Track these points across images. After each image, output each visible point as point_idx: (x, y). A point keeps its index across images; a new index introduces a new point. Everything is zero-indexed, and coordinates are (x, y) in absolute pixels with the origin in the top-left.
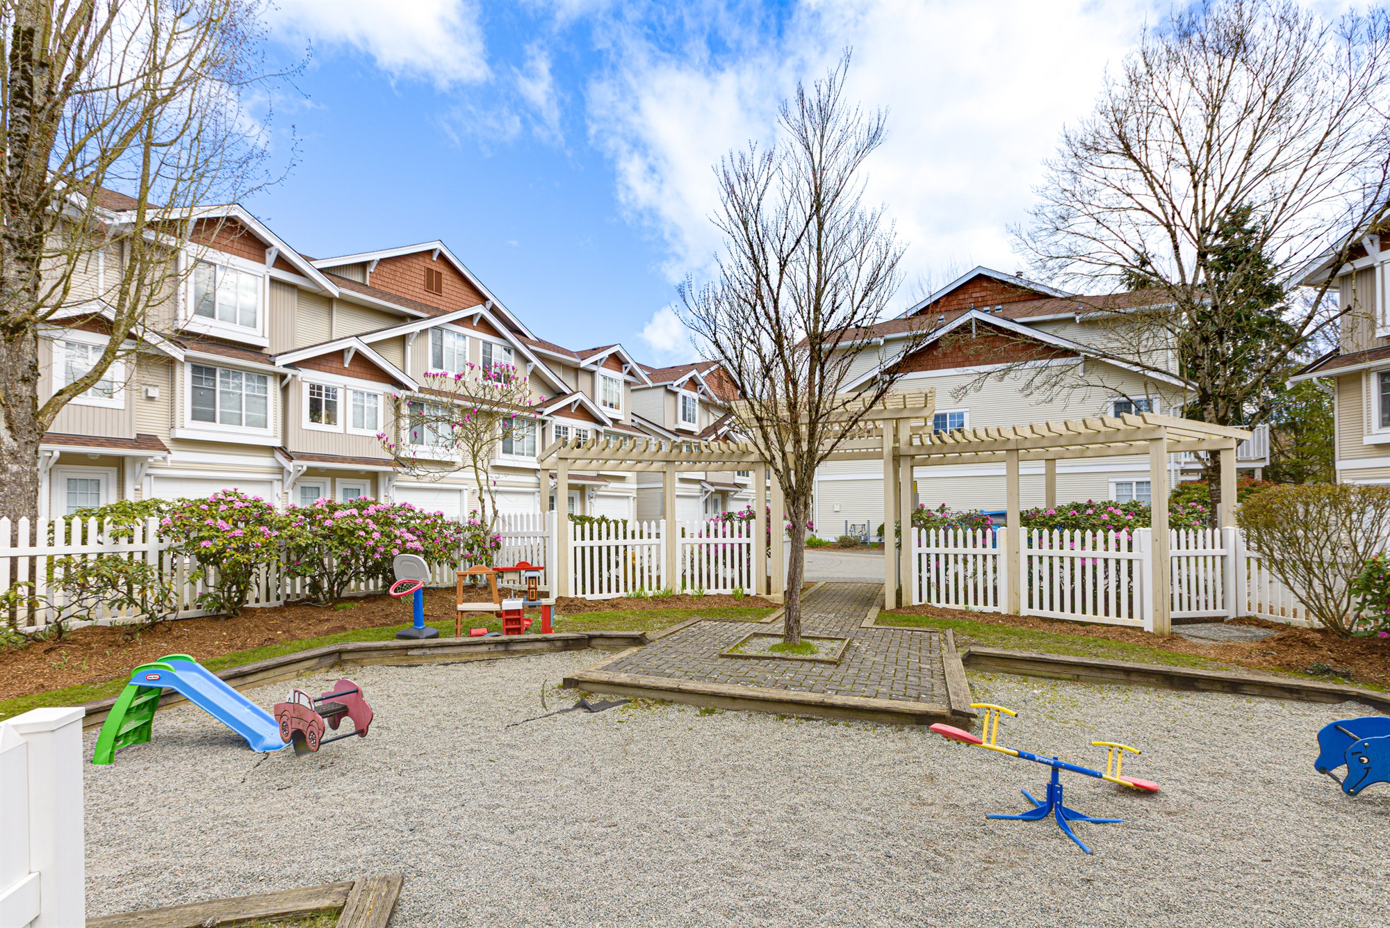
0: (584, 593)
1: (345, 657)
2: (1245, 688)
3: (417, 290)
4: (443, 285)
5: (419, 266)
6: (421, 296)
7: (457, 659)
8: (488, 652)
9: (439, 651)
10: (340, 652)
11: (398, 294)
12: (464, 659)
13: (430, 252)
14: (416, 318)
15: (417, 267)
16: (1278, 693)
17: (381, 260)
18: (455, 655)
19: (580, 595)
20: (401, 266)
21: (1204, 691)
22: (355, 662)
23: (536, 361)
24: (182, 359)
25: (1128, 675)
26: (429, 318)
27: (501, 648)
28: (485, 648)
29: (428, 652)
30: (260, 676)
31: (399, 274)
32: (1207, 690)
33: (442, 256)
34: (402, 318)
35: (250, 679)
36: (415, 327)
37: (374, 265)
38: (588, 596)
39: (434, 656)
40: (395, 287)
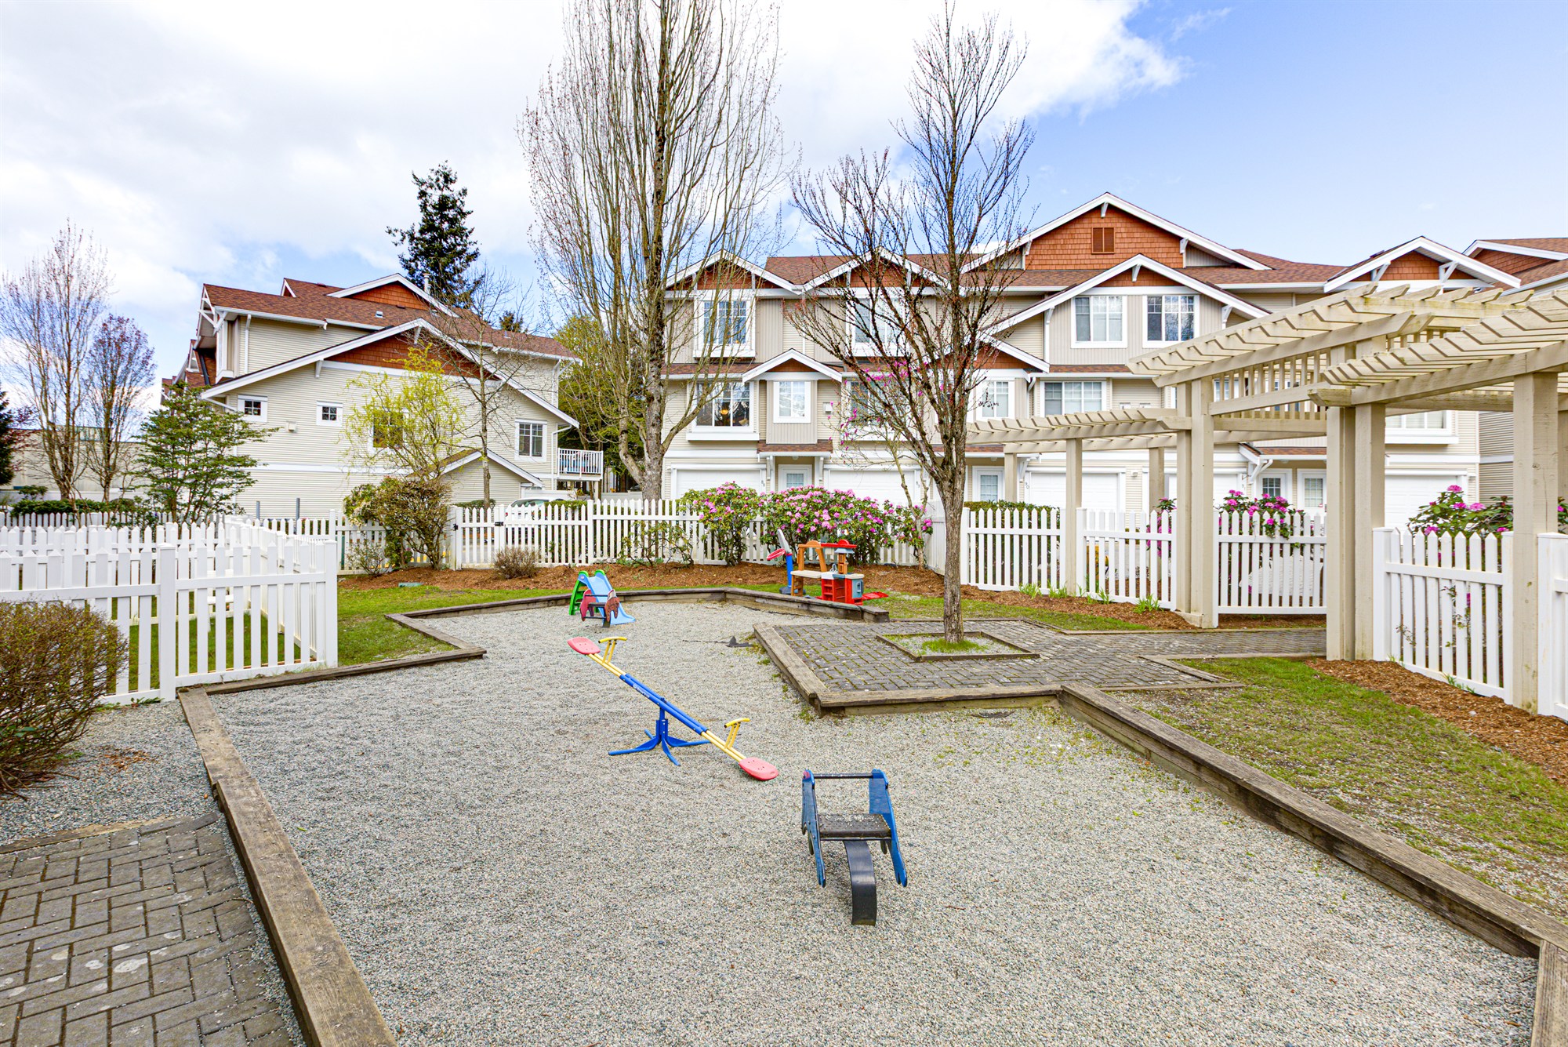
0: (977, 582)
1: (728, 596)
2: (1346, 851)
3: (1083, 257)
4: (1116, 240)
5: (1085, 231)
6: (1087, 262)
7: (781, 611)
8: (798, 609)
9: (771, 602)
10: (725, 593)
11: (1058, 268)
12: (785, 611)
13: (1098, 209)
14: (1052, 294)
15: (1082, 231)
16: (1399, 883)
17: (1034, 240)
18: (780, 607)
19: (973, 583)
20: (1060, 238)
21: (1287, 831)
22: (732, 600)
23: (1233, 303)
24: (840, 380)
25: (1198, 769)
26: (1066, 290)
27: (805, 608)
28: (795, 606)
29: (766, 601)
30: (675, 597)
31: (1059, 247)
32: (1292, 833)
33: (1112, 209)
34: (1040, 297)
35: (670, 597)
36: (1049, 304)
37: (1029, 247)
38: (981, 586)
39: (769, 605)
40: (1054, 262)
